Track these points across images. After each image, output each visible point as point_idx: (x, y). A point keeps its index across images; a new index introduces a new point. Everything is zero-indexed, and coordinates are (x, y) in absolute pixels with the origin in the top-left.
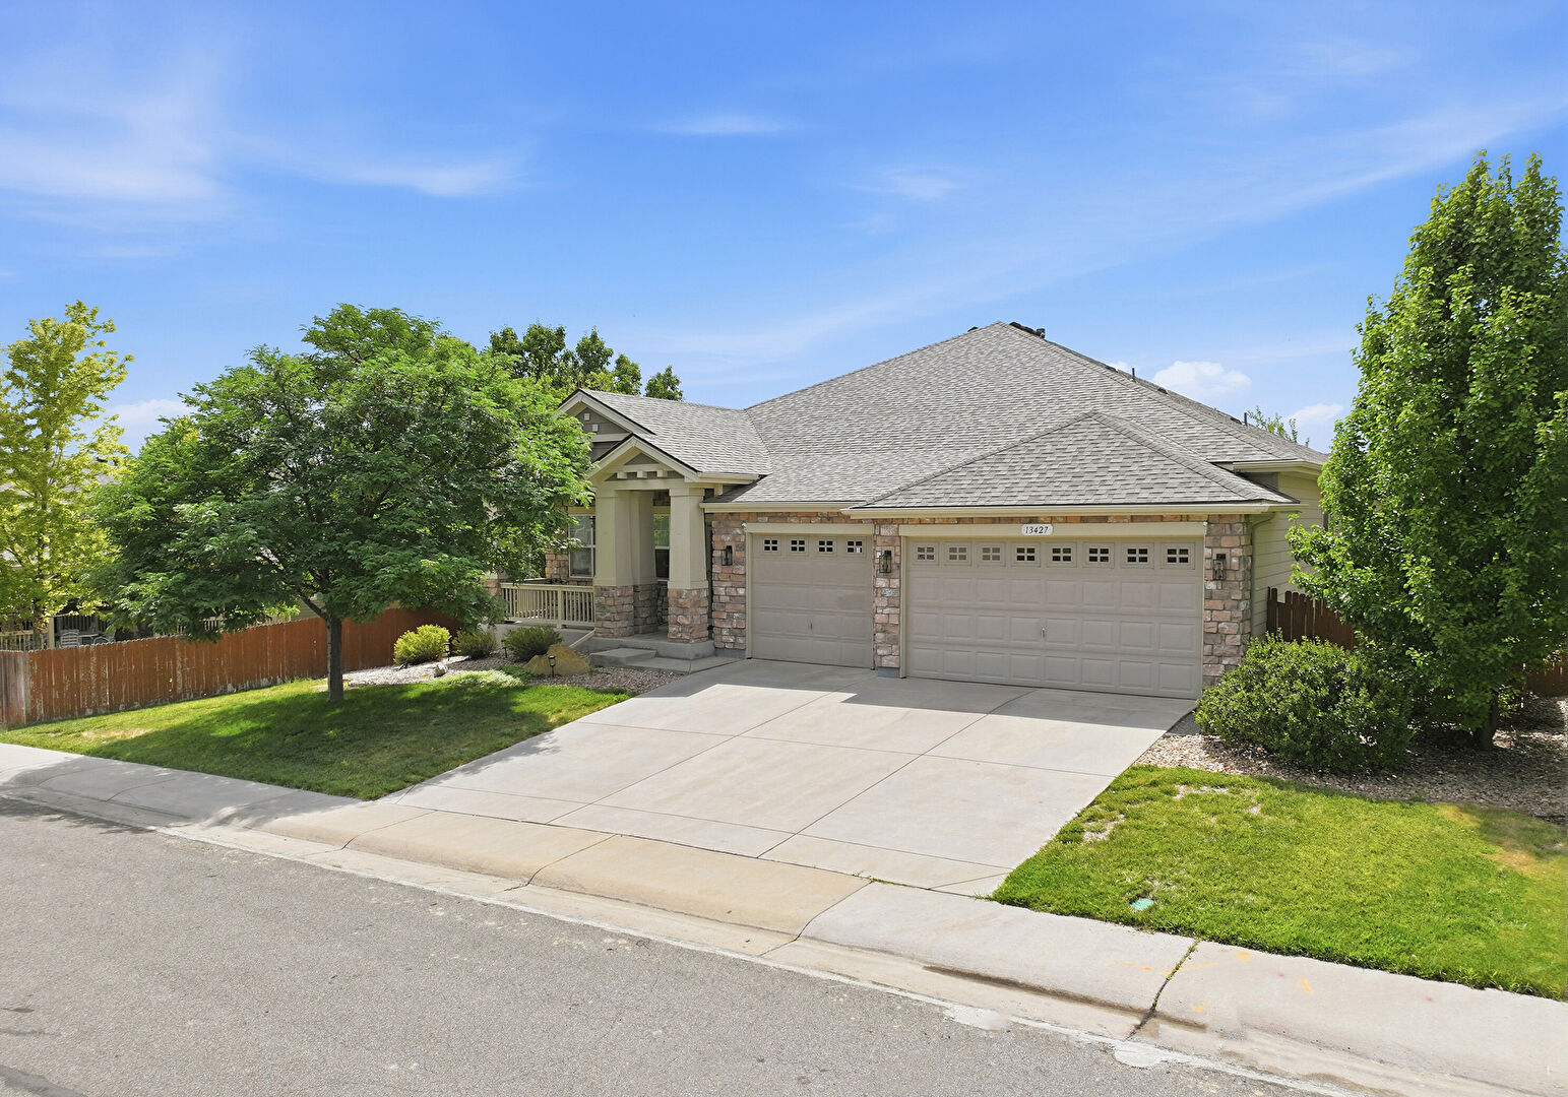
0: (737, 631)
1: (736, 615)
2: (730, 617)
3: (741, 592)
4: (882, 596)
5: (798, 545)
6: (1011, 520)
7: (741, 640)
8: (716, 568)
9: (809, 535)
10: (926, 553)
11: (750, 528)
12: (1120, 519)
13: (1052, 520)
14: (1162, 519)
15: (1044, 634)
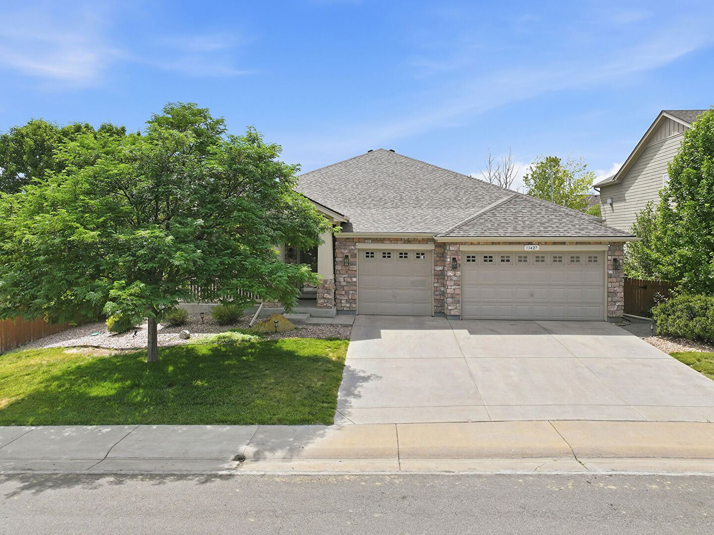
0: (352, 301)
1: (351, 292)
2: (347, 293)
3: (354, 280)
4: (451, 280)
5: (387, 255)
6: (519, 243)
7: (354, 305)
8: (338, 267)
9: (393, 250)
10: (471, 259)
11: (360, 246)
12: (571, 243)
13: (539, 243)
14: (589, 243)
15: (532, 295)
